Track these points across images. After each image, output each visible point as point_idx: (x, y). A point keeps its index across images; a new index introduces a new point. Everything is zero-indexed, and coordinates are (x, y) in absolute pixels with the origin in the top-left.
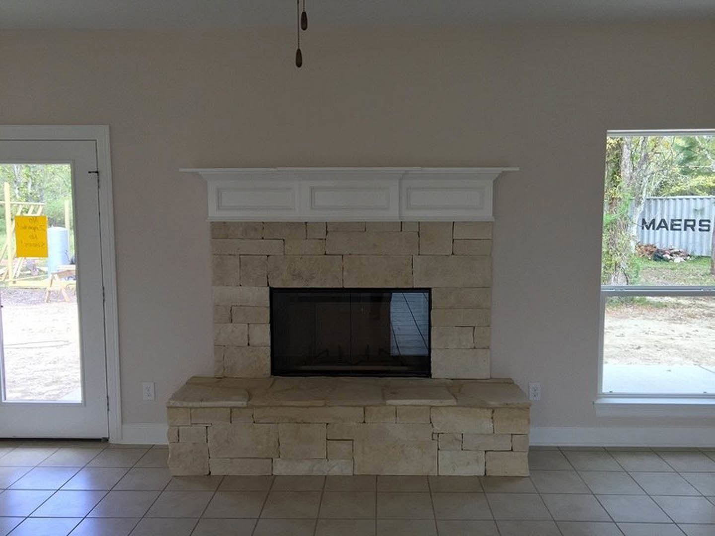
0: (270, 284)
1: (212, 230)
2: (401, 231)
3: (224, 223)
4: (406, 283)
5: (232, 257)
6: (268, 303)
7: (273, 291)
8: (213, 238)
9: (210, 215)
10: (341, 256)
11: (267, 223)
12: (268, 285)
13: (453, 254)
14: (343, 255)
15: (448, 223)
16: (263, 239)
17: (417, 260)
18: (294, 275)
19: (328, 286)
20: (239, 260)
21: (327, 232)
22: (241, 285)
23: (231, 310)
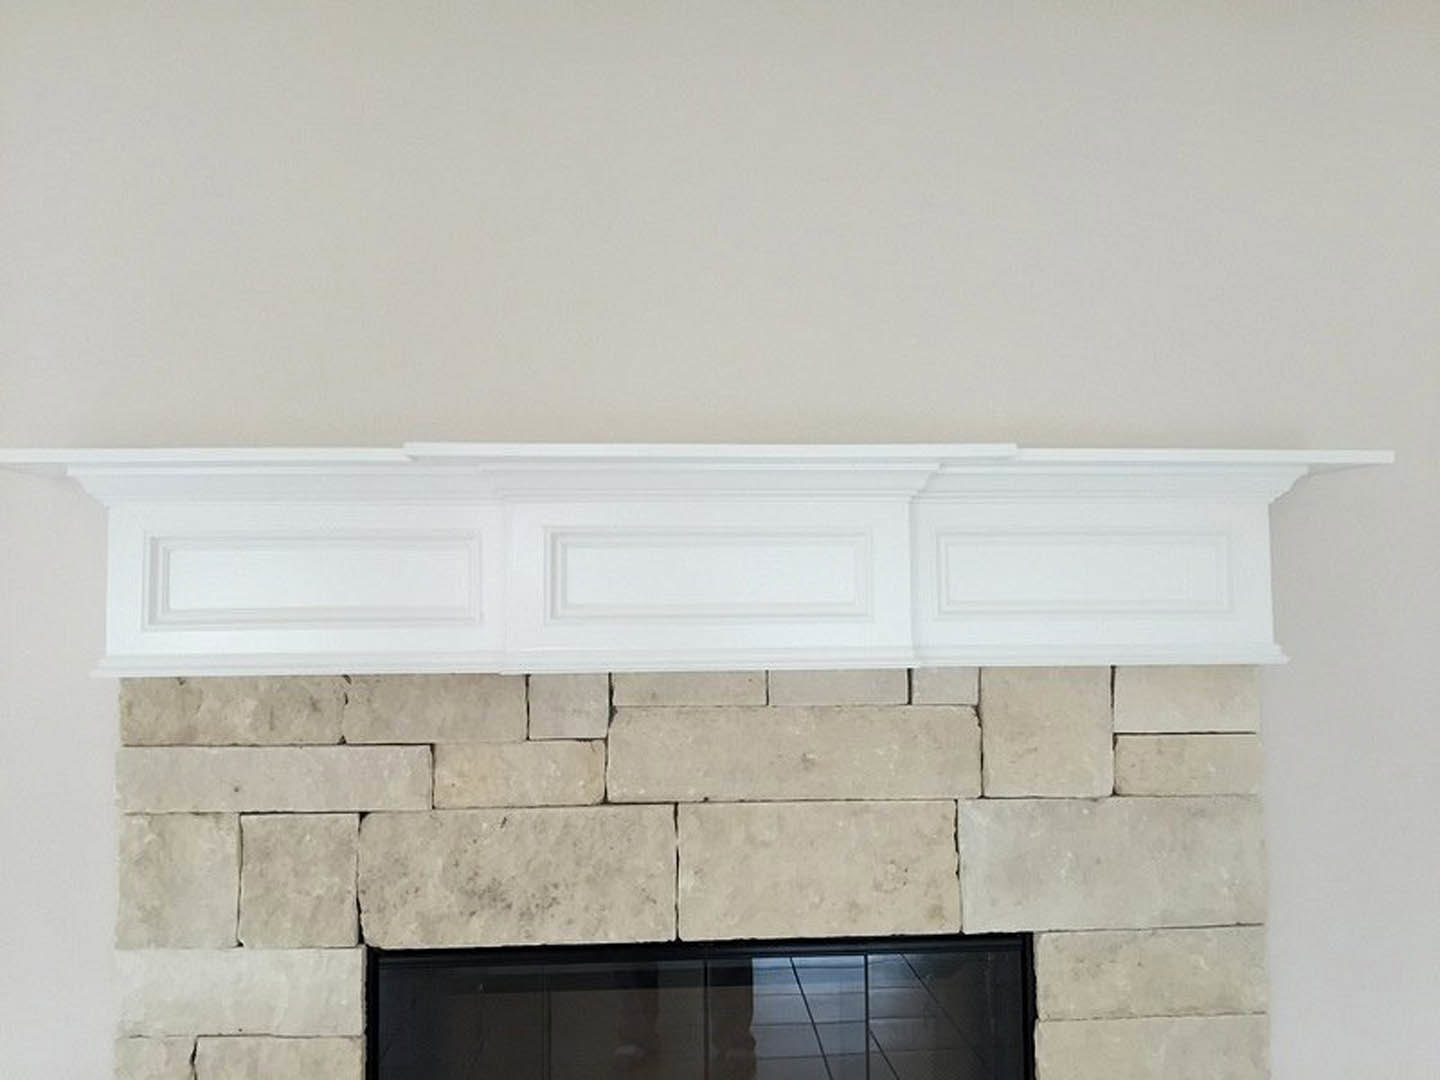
0: (366, 934)
1: (129, 708)
2: (910, 703)
3: (181, 681)
4: (936, 912)
5: (207, 823)
6: (356, 1022)
7: (377, 961)
8: (127, 746)
9: (111, 648)
10: (672, 807)
11: (363, 678)
12: (361, 940)
13: (1115, 794)
14: (676, 804)
15: (1091, 671)
16: (343, 742)
17: (975, 817)
18: (471, 894)
19: (613, 938)
20: (234, 839)
21: (613, 711)
22: (241, 945)
23: (194, 1056)
